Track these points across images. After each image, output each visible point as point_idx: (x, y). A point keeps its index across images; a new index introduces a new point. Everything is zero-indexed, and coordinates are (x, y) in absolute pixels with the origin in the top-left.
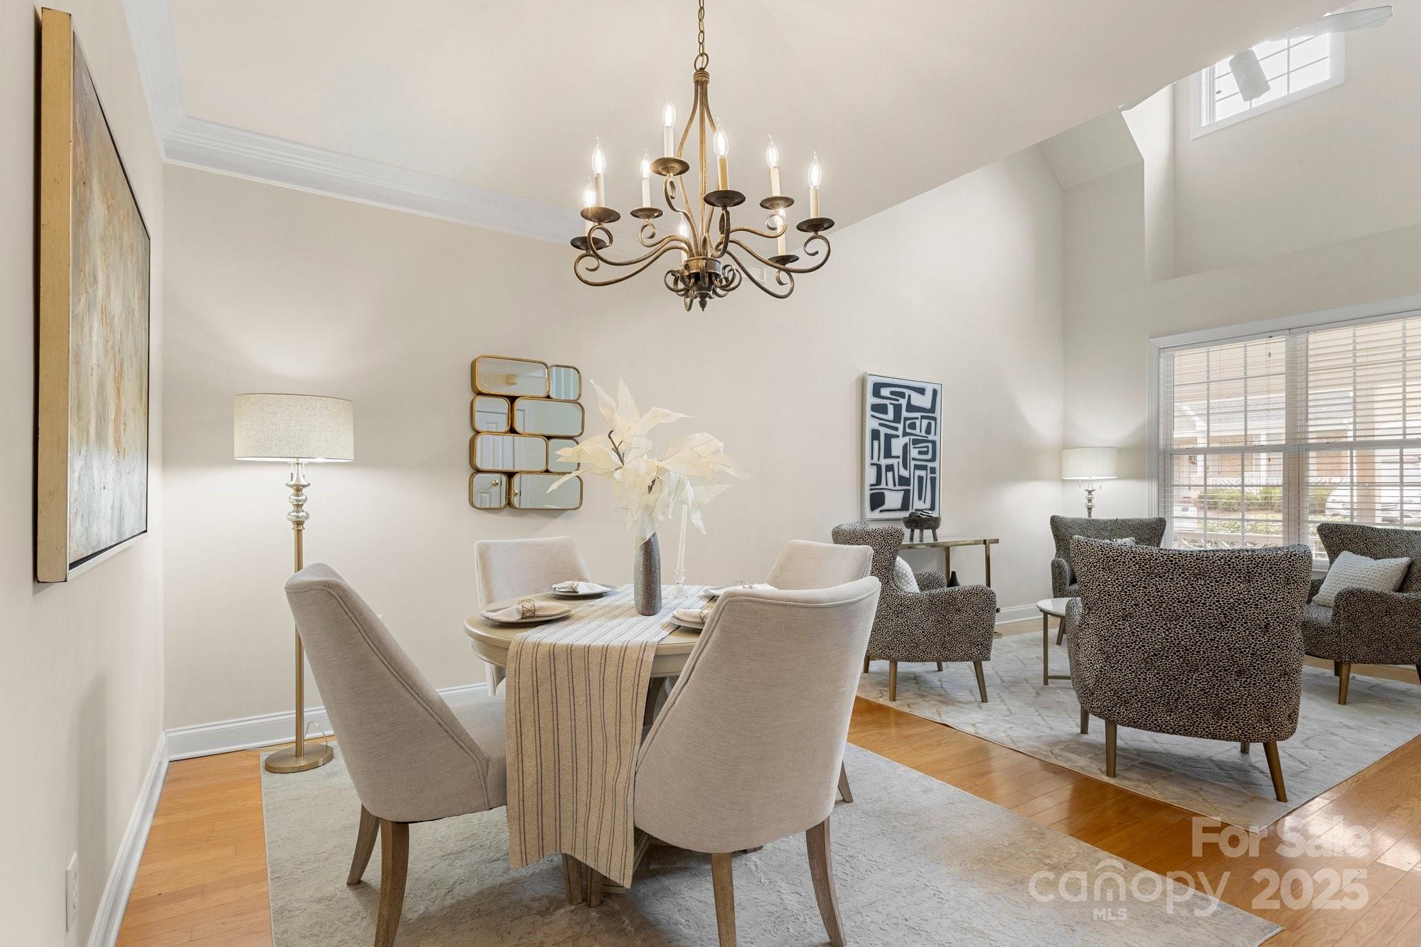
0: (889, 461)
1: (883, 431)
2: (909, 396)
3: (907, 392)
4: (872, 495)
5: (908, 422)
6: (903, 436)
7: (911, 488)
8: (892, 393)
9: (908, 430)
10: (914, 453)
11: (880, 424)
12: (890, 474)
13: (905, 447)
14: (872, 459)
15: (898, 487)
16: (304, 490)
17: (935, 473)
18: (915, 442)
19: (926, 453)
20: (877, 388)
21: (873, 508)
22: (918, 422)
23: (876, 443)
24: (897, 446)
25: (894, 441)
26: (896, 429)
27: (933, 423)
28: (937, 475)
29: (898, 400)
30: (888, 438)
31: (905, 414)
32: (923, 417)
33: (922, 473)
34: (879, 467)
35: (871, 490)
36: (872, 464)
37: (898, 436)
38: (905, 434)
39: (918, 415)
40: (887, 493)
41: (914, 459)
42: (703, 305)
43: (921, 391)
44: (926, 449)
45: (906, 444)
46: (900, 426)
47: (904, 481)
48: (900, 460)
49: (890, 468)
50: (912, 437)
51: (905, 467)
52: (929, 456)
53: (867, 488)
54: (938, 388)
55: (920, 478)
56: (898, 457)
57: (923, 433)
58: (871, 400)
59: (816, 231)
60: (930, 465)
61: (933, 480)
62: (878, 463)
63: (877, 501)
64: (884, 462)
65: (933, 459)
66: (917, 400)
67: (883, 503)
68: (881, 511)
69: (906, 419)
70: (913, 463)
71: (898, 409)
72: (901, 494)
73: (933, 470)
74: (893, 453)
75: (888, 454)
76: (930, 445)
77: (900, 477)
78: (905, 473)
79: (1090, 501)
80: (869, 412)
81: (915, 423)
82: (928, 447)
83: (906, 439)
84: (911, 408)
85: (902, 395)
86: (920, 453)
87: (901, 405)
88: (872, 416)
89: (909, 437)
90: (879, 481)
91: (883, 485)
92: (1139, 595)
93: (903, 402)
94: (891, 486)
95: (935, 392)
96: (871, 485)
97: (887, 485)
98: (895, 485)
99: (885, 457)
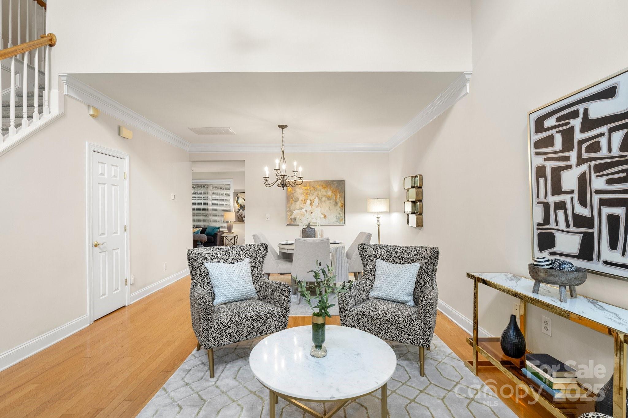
0: (559, 198)
1: (549, 165)
2: (586, 111)
3: (581, 108)
4: (539, 235)
5: (584, 146)
6: (579, 164)
7: (594, 230)
8: (558, 120)
9: (585, 155)
10: (597, 183)
11: (546, 160)
12: (561, 214)
13: (582, 180)
14: (538, 197)
15: (572, 229)
21: (542, 249)
23: (542, 181)
24: (569, 180)
26: (567, 159)
29: (568, 123)
30: (557, 172)
31: (578, 136)
32: (611, 130)
33: (616, 211)
34: (546, 206)
35: (538, 229)
36: (538, 203)
38: (581, 161)
39: (603, 129)
40: (558, 235)
43: (608, 94)
45: (585, 173)
46: (573, 155)
47: (580, 221)
48: (575, 196)
49: (561, 206)
51: (583, 202)
53: (535, 227)
56: (572, 192)
58: (533, 138)
62: (545, 201)
63: (547, 241)
64: (552, 200)
67: (554, 244)
68: (552, 253)
69: (581, 142)
70: (597, 197)
71: (568, 135)
74: (565, 188)
75: (557, 190)
77: (576, 216)
78: (585, 212)
80: (532, 151)
81: (597, 143)
83: (584, 168)
85: (575, 115)
87: (572, 128)
89: (588, 164)
90: (547, 220)
91: (552, 225)
93: (576, 123)
94: (562, 225)
96: (538, 224)
97: (557, 225)
98: (568, 225)
99: (554, 194)
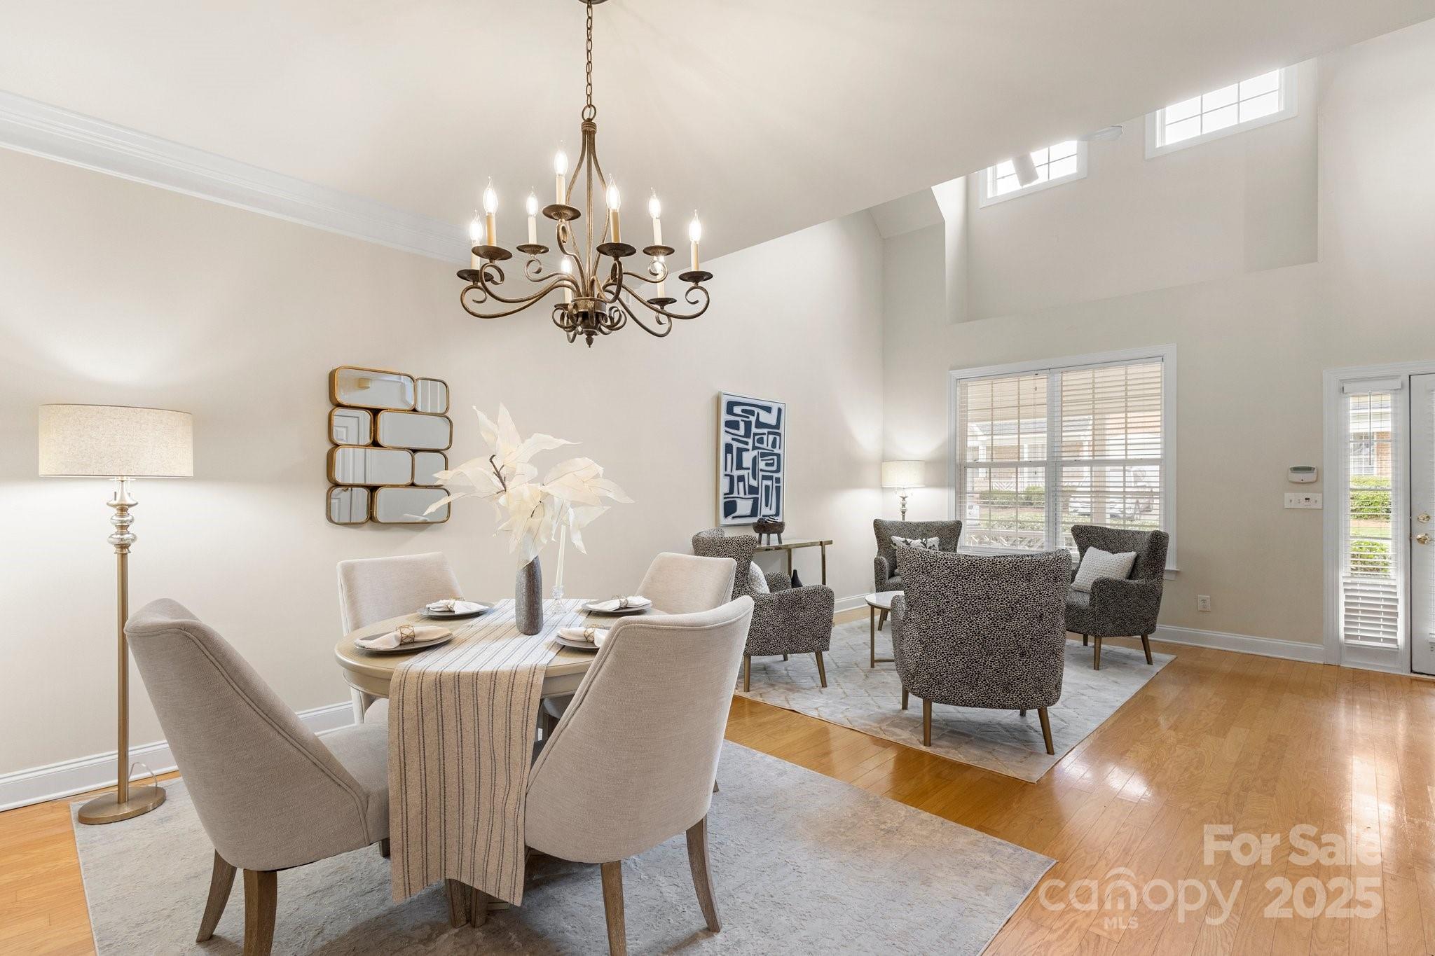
0: (741, 472)
1: (736, 445)
2: (758, 414)
3: (756, 410)
4: (726, 503)
5: (757, 437)
6: (753, 449)
7: (759, 496)
8: (743, 411)
9: (757, 445)
10: (762, 465)
11: (733, 439)
12: (741, 484)
13: (754, 460)
14: (726, 470)
15: (748, 496)
16: (130, 510)
17: (779, 483)
18: (763, 455)
19: (772, 465)
20: (731, 406)
21: (726, 515)
22: (765, 437)
23: (729, 456)
24: (747, 459)
25: (745, 454)
26: (747, 443)
27: (778, 438)
28: (781, 485)
29: (748, 417)
30: (740, 451)
31: (754, 430)
32: (769, 433)
33: (769, 483)
34: (732, 477)
35: (725, 498)
36: (726, 475)
37: (748, 450)
38: (754, 448)
39: (765, 431)
40: (738, 501)
41: (762, 470)
42: (590, 342)
43: (768, 410)
44: (772, 461)
45: (755, 457)
46: (750, 441)
47: (753, 490)
48: (750, 471)
49: (741, 478)
50: (760, 451)
51: (754, 478)
52: (774, 468)
53: (721, 497)
54: (782, 407)
55: (767, 487)
56: (748, 469)
57: (770, 447)
58: (725, 417)
59: (697, 282)
60: (775, 475)
61: (778, 489)
62: (731, 474)
63: (730, 508)
64: (736, 473)
65: (778, 471)
66: (765, 417)
67: (735, 510)
68: (733, 518)
69: (755, 434)
70: (761, 474)
71: (748, 424)
72: (751, 502)
73: (778, 480)
74: (745, 465)
75: (740, 467)
76: (775, 458)
77: (749, 486)
78: (754, 483)
79: (904, 506)
80: (723, 428)
81: (762, 438)
82: (773, 459)
83: (755, 453)
84: (760, 425)
85: (752, 413)
86: (767, 465)
87: (750, 422)
88: (726, 431)
89: (758, 450)
90: (731, 491)
91: (735, 494)
92: (949, 593)
93: (753, 419)
94: (742, 495)
95: (780, 410)
96: (725, 494)
97: (739, 494)
98: (745, 494)
99: (737, 469)
